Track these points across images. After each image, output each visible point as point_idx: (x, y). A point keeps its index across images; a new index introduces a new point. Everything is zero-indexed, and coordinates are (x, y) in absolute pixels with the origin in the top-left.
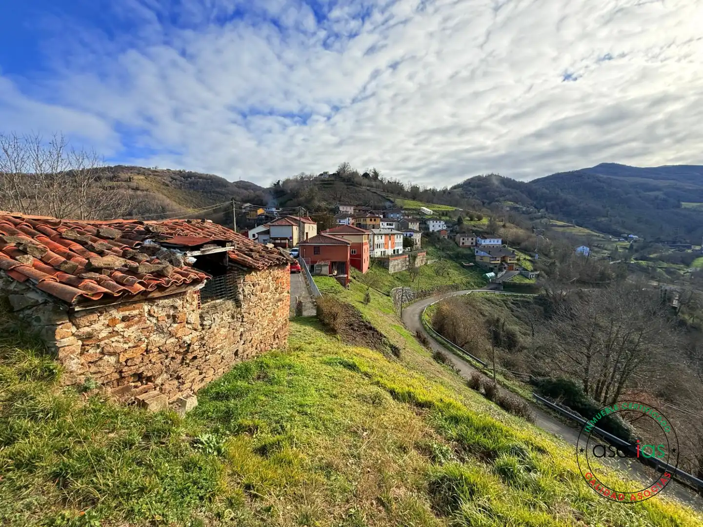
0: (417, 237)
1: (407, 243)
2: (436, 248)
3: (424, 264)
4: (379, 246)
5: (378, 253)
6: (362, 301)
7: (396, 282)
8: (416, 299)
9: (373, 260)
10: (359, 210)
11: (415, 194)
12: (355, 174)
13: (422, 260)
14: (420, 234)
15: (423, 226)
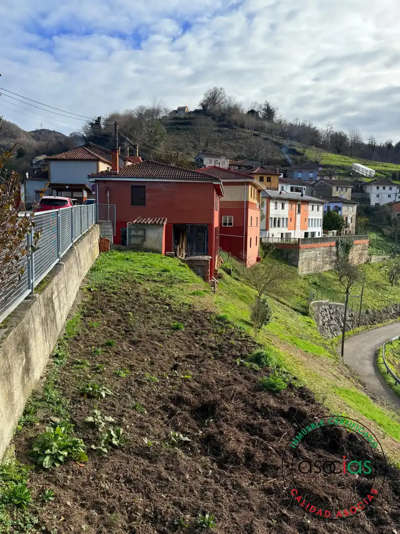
0: (349, 213)
1: (331, 222)
2: (383, 236)
3: (364, 261)
4: (277, 222)
5: (275, 234)
6: (249, 319)
7: (314, 291)
8: (357, 329)
9: (266, 247)
10: (239, 166)
11: (338, 144)
12: (234, 110)
13: (361, 255)
14: (355, 207)
15: (358, 195)
